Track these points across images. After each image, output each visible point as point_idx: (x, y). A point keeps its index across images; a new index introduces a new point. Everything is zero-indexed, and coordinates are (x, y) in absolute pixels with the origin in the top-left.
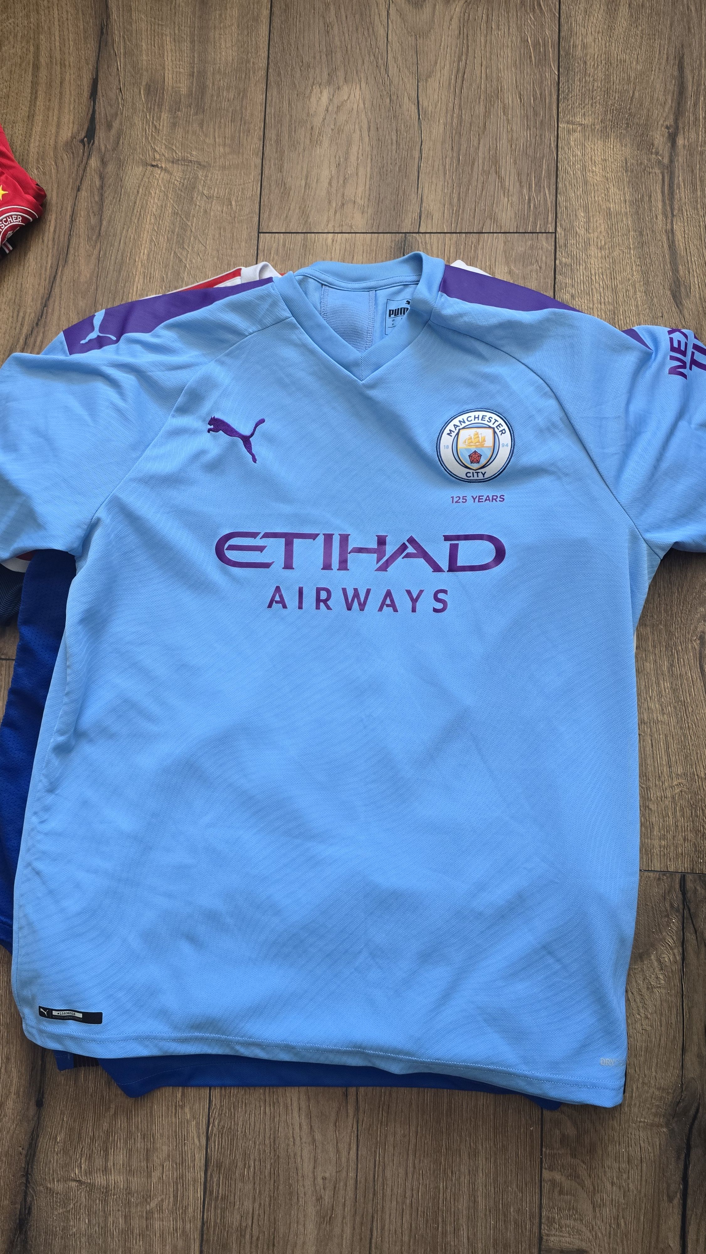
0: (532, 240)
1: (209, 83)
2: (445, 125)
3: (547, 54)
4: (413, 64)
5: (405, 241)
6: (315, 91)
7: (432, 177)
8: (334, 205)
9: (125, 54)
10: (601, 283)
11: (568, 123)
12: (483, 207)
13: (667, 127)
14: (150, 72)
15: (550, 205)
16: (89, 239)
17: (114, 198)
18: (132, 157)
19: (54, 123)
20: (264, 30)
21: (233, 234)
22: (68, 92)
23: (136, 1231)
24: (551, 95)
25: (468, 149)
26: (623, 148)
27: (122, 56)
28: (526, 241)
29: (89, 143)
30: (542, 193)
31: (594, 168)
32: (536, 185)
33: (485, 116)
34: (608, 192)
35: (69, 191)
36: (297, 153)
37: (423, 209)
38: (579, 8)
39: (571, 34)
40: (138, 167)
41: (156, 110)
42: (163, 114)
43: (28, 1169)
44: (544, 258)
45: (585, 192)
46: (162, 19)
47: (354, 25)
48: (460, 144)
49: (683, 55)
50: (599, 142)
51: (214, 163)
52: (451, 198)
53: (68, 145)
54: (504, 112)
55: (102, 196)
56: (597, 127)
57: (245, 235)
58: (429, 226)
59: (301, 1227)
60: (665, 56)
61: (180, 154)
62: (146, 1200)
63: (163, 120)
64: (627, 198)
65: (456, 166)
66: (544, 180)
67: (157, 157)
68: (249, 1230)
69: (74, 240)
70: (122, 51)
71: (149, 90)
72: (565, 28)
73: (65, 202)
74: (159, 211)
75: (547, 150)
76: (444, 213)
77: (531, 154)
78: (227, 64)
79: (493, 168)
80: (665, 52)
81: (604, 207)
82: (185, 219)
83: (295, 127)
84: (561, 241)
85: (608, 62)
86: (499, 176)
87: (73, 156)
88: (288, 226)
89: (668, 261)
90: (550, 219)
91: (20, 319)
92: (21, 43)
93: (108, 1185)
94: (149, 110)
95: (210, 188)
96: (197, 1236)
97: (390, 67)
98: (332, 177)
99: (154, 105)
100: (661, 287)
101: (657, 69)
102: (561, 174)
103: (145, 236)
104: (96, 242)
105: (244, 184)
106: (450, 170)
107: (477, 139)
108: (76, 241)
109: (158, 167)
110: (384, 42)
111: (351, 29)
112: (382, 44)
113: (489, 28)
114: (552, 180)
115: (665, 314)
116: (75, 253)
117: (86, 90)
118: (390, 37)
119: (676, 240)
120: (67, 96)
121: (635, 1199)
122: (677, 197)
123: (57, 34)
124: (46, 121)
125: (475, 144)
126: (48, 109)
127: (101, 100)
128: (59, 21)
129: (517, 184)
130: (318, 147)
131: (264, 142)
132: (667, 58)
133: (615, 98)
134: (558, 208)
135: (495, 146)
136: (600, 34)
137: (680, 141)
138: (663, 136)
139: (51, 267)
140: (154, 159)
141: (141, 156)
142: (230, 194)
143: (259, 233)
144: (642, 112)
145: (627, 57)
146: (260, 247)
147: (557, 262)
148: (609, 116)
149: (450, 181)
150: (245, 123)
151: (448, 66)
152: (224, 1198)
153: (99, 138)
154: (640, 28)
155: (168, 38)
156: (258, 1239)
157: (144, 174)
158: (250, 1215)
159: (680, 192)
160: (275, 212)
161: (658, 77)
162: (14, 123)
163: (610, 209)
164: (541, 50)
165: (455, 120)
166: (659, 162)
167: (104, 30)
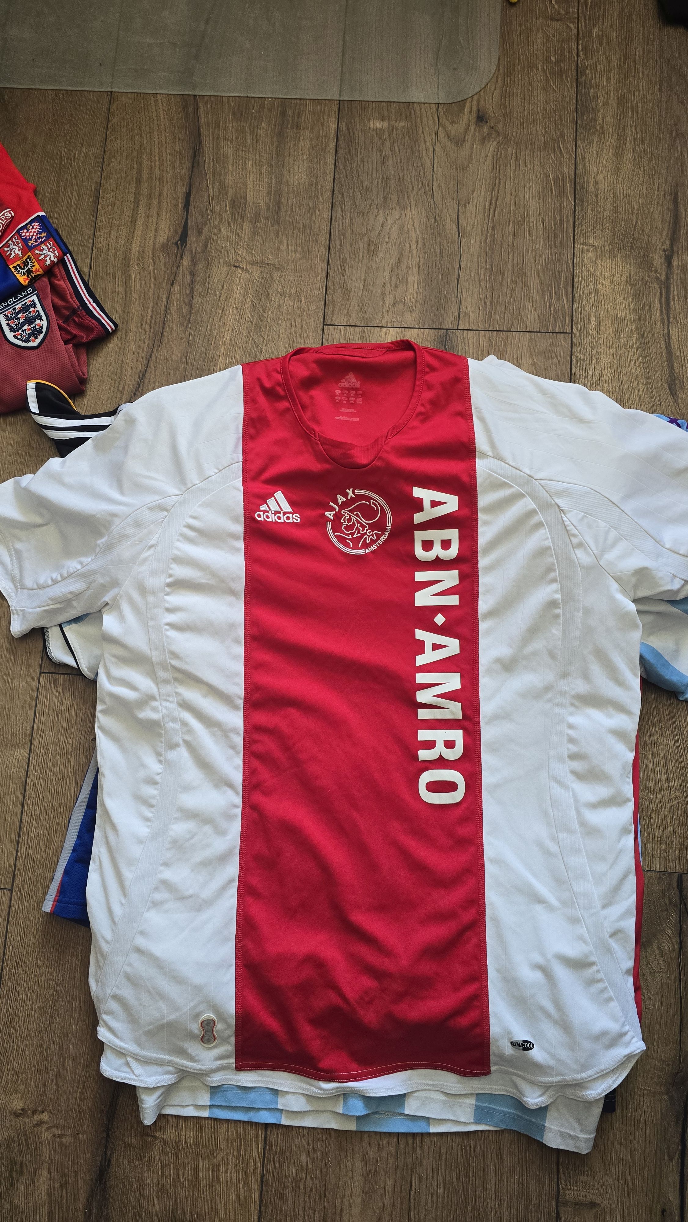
0: (552, 338)
1: (284, 200)
2: (481, 242)
3: (565, 188)
4: (454, 192)
5: (446, 336)
6: (372, 210)
7: (469, 284)
8: (387, 305)
9: (214, 173)
10: (609, 376)
11: (582, 244)
12: (512, 311)
13: (664, 251)
14: (234, 189)
15: (567, 311)
16: (181, 324)
17: (202, 291)
18: (218, 259)
19: (153, 229)
20: (330, 159)
21: (302, 325)
22: (165, 203)
23: (204, 1182)
24: (568, 221)
25: (500, 262)
26: (628, 266)
27: (211, 175)
28: (547, 339)
29: (182, 246)
30: (560, 301)
31: (603, 282)
32: (555, 294)
33: (514, 236)
34: (615, 301)
35: (165, 285)
36: (357, 260)
37: (461, 310)
38: (592, 151)
39: (585, 172)
40: (223, 267)
41: (239, 220)
42: (245, 224)
43: (109, 1124)
44: (562, 354)
45: (597, 301)
46: (245, 146)
47: (406, 158)
48: (492, 258)
49: (678, 192)
50: (608, 261)
51: (288, 266)
52: (485, 303)
53: (164, 247)
54: (529, 233)
55: (192, 290)
56: (606, 248)
57: (312, 326)
58: (467, 324)
59: (349, 1180)
60: (662, 193)
61: (259, 258)
62: (213, 1154)
63: (245, 229)
64: (631, 306)
65: (489, 276)
66: (562, 290)
67: (240, 259)
68: (303, 1181)
69: (168, 326)
70: (211, 170)
71: (234, 203)
72: (580, 167)
73: (160, 294)
74: (240, 304)
75: (564, 266)
76: (479, 314)
77: (552, 268)
78: (299, 185)
79: (520, 278)
80: (663, 189)
81: (612, 313)
82: (261, 311)
83: (356, 239)
84: (576, 340)
85: (616, 195)
86: (525, 286)
87: (169, 256)
88: (348, 320)
89: (665, 359)
90: (567, 322)
91: (121, 389)
92: (127, 160)
93: (179, 1141)
94: (234, 220)
95: (283, 287)
96: (257, 1187)
97: (435, 194)
98: (386, 281)
99: (238, 216)
100: (660, 381)
101: (656, 203)
102: (577, 285)
103: (228, 325)
104: (186, 328)
105: (312, 284)
106: (484, 280)
107: (506, 255)
108: (169, 326)
109: (240, 268)
110: (430, 172)
111: (403, 162)
112: (429, 174)
113: (517, 165)
114: (569, 289)
115: (663, 404)
116: (168, 336)
117: (180, 201)
118: (435, 169)
119: (672, 342)
120: (165, 206)
121: (640, 1158)
122: (672, 307)
123: (157, 155)
124: (146, 226)
125: (506, 259)
126: (148, 217)
127: (193, 210)
128: (159, 144)
129: (540, 292)
130: (374, 256)
131: (329, 251)
132: (664, 194)
133: (621, 226)
134: (574, 313)
135: (522, 261)
136: (609, 173)
137: (675, 263)
138: (661, 257)
139: (148, 347)
140: (237, 261)
141: (226, 258)
142: (300, 292)
143: (324, 325)
144: (643, 238)
145: (632, 193)
146: (325, 337)
147: (573, 357)
148: (616, 240)
149: (484, 288)
150: (314, 235)
151: (483, 194)
152: (282, 1153)
153: (191, 241)
154: (642, 169)
155: (250, 162)
156: (311, 1190)
157: (228, 273)
158: (305, 1169)
159: (674, 303)
160: (338, 309)
161: (657, 210)
162: (119, 226)
163: (617, 315)
164: (561, 184)
165: (489, 239)
166: (658, 278)
167: (197, 154)
